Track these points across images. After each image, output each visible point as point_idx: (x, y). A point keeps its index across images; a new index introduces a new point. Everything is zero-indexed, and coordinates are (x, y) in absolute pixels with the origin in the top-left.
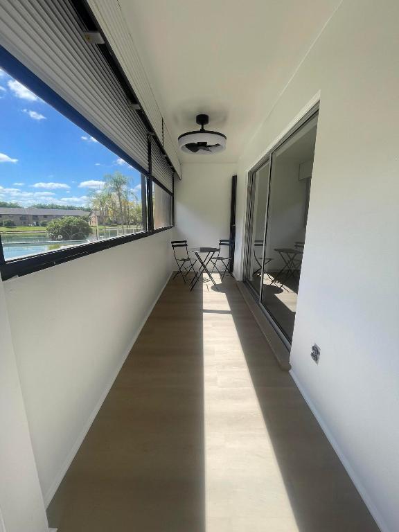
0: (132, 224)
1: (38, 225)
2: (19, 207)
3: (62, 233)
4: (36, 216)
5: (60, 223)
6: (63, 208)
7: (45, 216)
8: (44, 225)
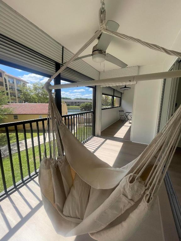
0: (109, 105)
1: (76, 105)
2: (71, 99)
3: (84, 108)
4: (76, 102)
5: (84, 105)
6: (84, 99)
7: (78, 102)
8: (78, 105)
